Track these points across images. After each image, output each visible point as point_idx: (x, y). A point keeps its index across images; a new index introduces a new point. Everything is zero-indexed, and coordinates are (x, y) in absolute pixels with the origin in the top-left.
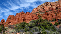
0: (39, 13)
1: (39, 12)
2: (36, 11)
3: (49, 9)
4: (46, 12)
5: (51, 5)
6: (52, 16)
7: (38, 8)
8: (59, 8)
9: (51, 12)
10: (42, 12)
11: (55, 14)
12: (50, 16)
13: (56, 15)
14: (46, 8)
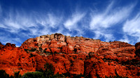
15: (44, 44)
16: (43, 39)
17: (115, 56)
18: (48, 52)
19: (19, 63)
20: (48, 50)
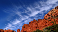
1: (51, 17)
7: (49, 14)
15: (53, 14)
16: (51, 12)
19: (46, 25)
20: (56, 15)
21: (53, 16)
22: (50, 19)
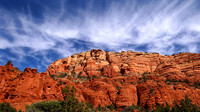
0: (69, 78)
1: (70, 74)
2: (61, 70)
3: (102, 70)
4: (91, 78)
5: (107, 59)
6: (108, 93)
7: (69, 62)
8: (127, 72)
9: (105, 81)
10: (79, 77)
11: (117, 87)
12: (101, 93)
13: (118, 93)
14: (94, 67)
15: (78, 67)
17: (184, 76)
18: (84, 77)
19: (43, 95)
20: (84, 73)
21: (77, 73)
22: (64, 79)
